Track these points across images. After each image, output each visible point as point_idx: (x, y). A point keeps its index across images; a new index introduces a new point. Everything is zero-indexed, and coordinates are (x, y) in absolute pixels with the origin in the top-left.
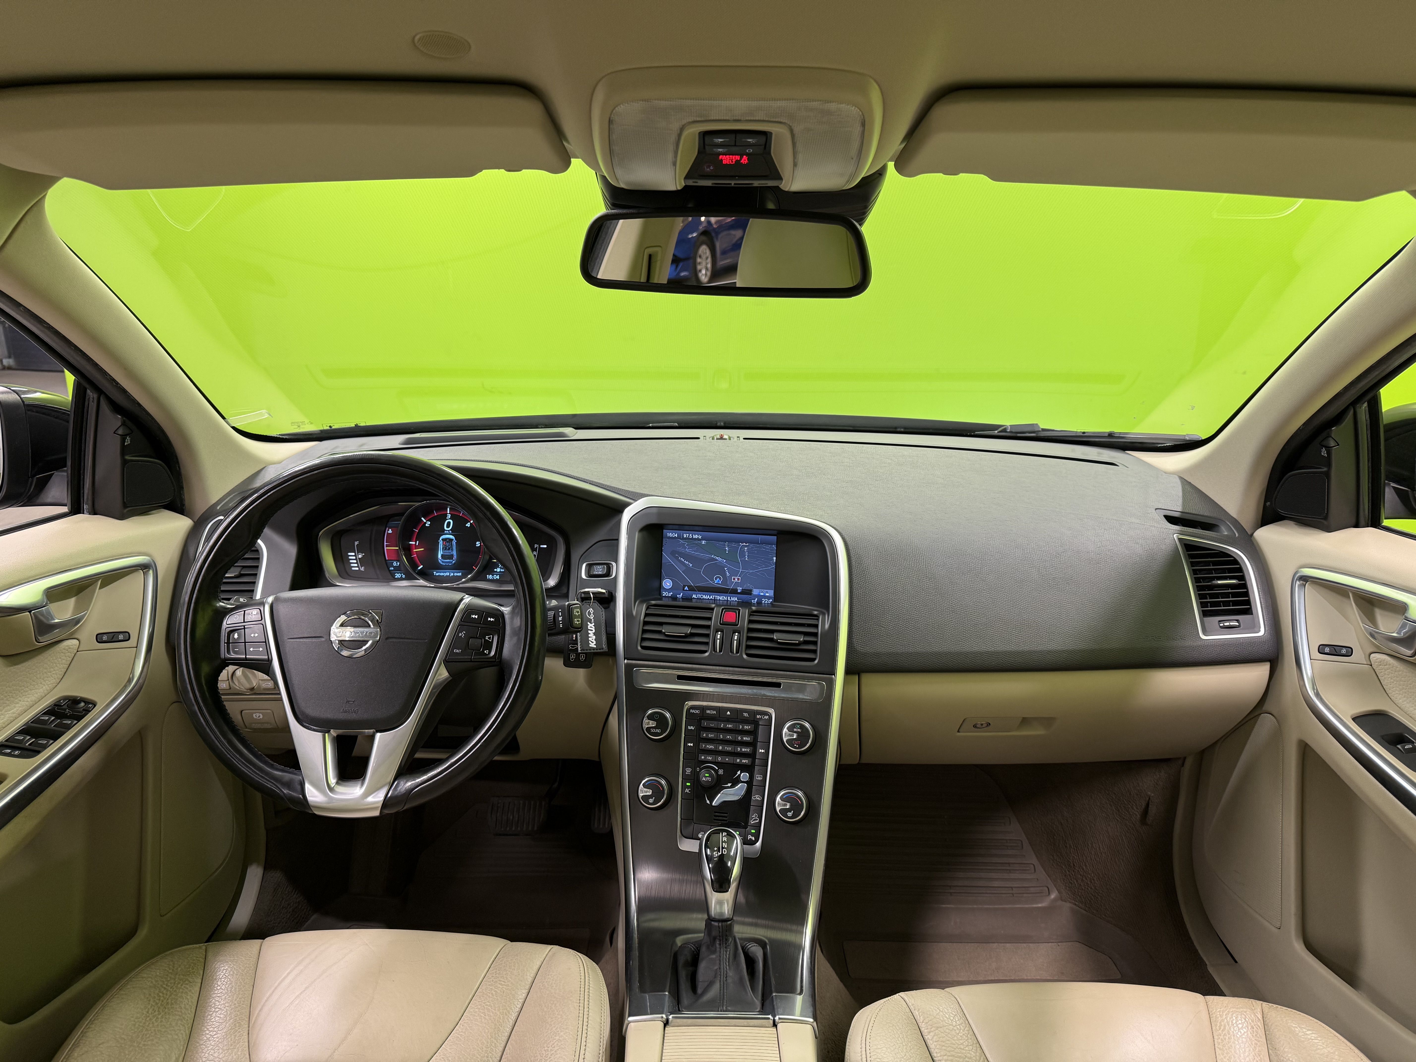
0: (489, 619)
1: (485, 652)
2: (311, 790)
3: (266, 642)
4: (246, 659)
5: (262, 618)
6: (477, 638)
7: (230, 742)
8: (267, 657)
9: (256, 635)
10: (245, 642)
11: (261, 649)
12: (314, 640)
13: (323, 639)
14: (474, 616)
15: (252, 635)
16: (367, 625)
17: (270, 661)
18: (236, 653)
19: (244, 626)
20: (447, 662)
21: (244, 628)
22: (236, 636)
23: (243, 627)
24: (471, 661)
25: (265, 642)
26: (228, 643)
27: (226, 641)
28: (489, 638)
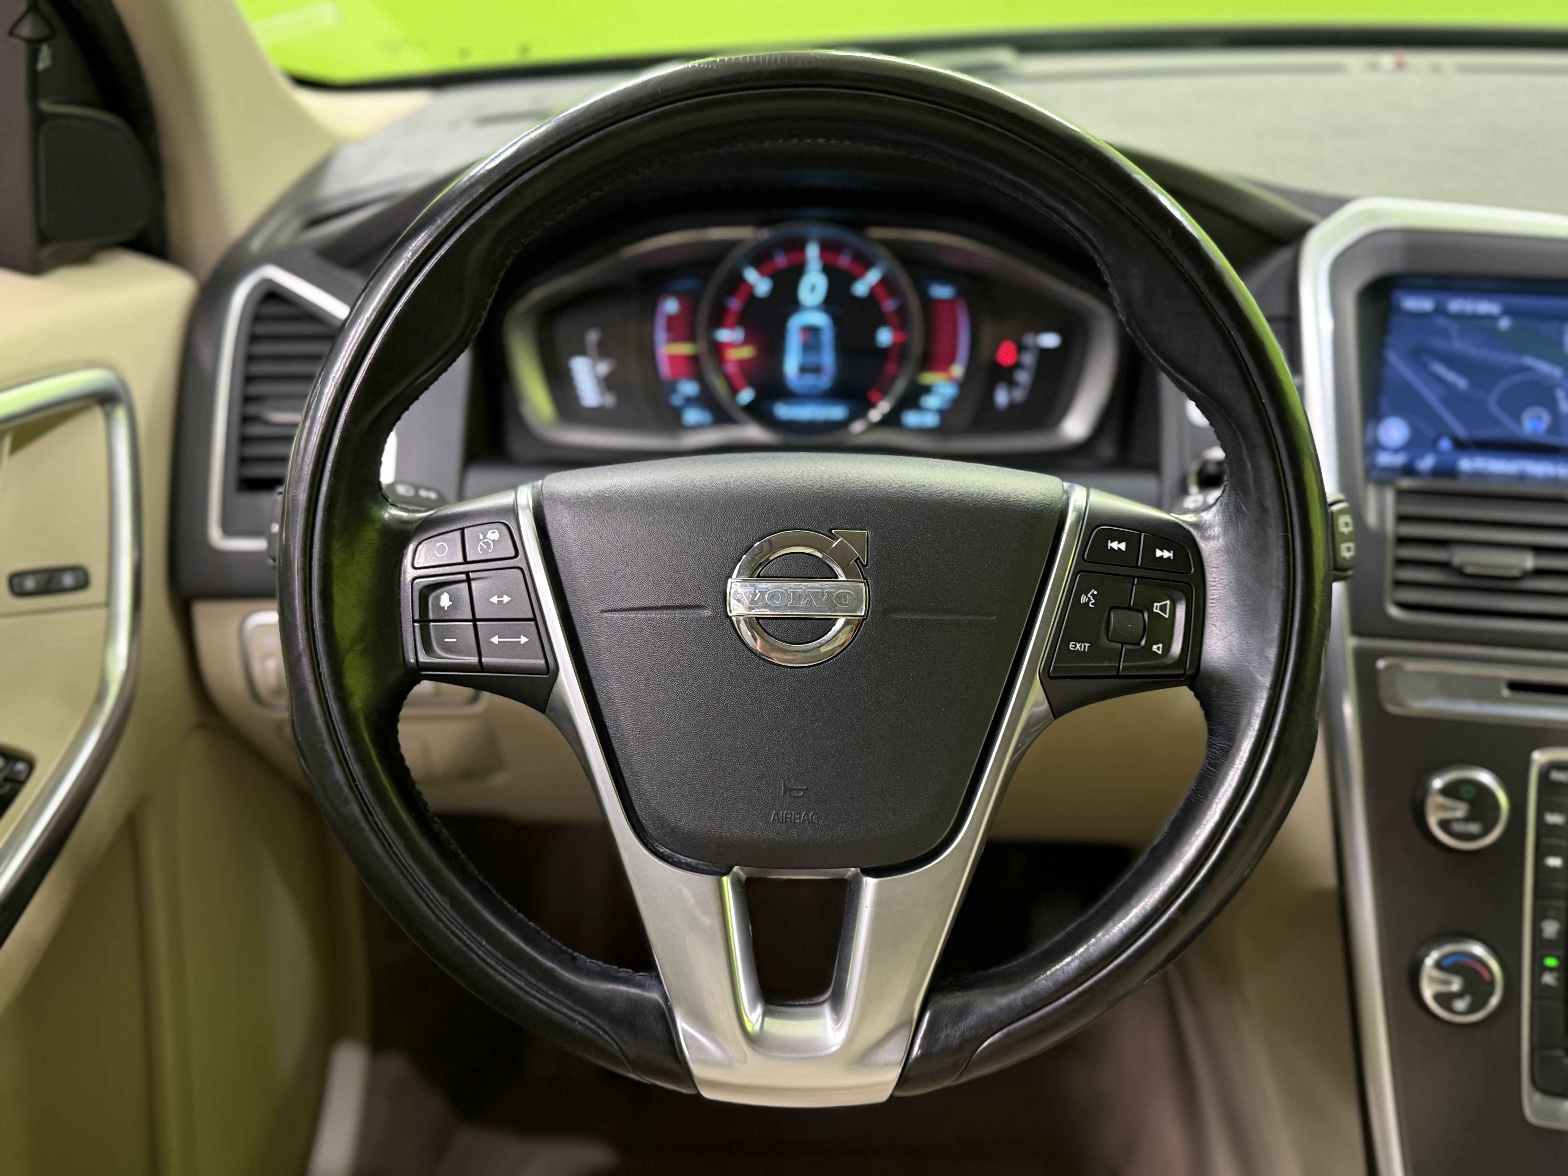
0: (1159, 553)
1: (1155, 648)
2: (693, 1037)
3: (536, 618)
4: (481, 667)
5: (518, 549)
6: (1129, 608)
7: (458, 904)
8: (543, 662)
9: (506, 599)
10: (474, 620)
11: (523, 640)
12: (679, 614)
13: (707, 613)
14: (1115, 545)
15: (495, 600)
16: (828, 572)
17: (551, 672)
18: (448, 648)
19: (467, 573)
20: (1051, 678)
21: (469, 580)
22: (445, 601)
23: (463, 577)
24: (1118, 676)
25: (534, 619)
26: (424, 621)
27: (417, 617)
28: (1163, 608)
